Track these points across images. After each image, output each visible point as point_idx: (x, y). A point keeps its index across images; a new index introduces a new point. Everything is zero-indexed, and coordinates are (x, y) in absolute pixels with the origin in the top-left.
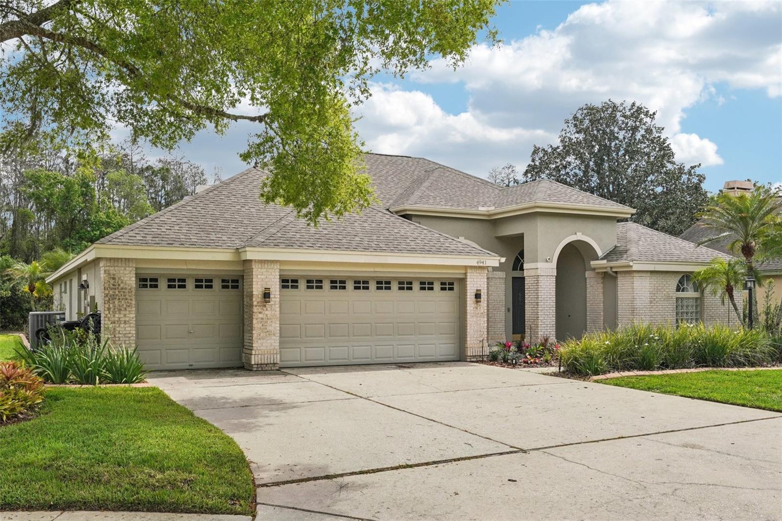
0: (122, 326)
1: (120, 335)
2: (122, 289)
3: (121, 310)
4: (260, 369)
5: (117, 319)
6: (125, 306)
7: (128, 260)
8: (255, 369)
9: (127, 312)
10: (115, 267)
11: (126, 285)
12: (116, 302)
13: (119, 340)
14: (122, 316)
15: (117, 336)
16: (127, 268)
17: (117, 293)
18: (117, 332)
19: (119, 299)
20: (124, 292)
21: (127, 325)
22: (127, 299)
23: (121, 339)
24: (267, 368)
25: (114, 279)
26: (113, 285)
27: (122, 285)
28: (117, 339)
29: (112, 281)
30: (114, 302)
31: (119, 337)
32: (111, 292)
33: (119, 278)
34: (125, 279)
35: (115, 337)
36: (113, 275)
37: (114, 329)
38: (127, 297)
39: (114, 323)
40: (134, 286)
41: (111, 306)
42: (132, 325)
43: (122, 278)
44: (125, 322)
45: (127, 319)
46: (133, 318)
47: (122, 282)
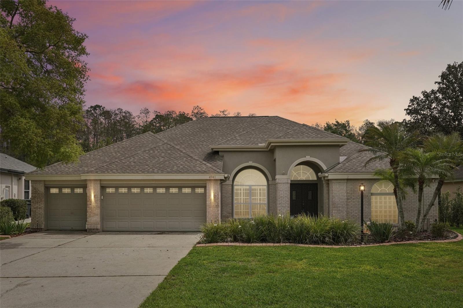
0: (38, 210)
1: (38, 214)
2: (38, 193)
3: (38, 203)
4: (90, 231)
5: (36, 207)
6: (39, 201)
7: (40, 181)
8: (88, 231)
9: (40, 204)
10: (36, 184)
11: (40, 192)
12: (36, 199)
13: (37, 216)
14: (38, 205)
15: (36, 214)
16: (40, 185)
17: (36, 195)
18: (36, 212)
19: (37, 198)
20: (39, 195)
21: (40, 210)
22: (40, 198)
23: (38, 215)
24: (93, 231)
25: (35, 189)
26: (35, 192)
27: (38, 192)
28: (36, 215)
29: (34, 190)
30: (35, 199)
31: (37, 215)
32: (34, 195)
33: (37, 189)
34: (40, 189)
35: (35, 214)
36: (35, 187)
37: (35, 211)
38: (40, 197)
39: (35, 208)
40: (43, 192)
41: (34, 201)
42: (42, 209)
43: (39, 189)
44: (39, 208)
45: (41, 207)
46: (43, 206)
47: (38, 191)
